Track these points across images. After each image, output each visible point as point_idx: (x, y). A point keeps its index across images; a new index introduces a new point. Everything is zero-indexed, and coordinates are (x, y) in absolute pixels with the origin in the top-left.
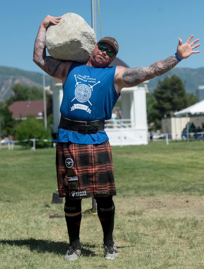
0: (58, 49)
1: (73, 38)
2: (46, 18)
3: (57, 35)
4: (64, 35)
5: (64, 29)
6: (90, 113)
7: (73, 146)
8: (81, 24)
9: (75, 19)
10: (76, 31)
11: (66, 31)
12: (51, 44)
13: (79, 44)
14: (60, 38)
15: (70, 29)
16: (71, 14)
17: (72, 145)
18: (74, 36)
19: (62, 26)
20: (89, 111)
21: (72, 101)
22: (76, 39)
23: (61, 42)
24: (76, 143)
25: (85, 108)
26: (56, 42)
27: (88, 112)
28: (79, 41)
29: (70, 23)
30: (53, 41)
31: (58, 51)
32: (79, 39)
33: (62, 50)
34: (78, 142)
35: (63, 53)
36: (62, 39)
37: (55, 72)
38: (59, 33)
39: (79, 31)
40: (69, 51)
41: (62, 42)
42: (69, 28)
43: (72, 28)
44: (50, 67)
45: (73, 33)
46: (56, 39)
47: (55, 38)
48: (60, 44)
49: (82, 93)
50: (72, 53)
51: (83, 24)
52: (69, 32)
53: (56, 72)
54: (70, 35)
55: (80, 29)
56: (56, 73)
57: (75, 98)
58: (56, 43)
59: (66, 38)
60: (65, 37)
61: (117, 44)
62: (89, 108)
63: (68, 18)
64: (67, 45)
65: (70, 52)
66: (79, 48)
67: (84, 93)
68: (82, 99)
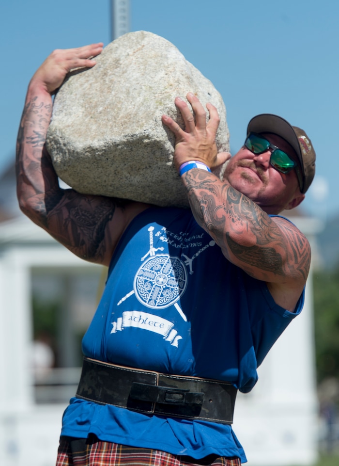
0: (87, 165)
1: (138, 132)
2: (51, 62)
3: (86, 116)
4: (110, 117)
5: (113, 93)
6: (176, 344)
7: (104, 451)
8: (172, 82)
9: (156, 56)
10: (153, 104)
11: (120, 102)
12: (65, 145)
13: (158, 154)
14: (94, 127)
15: (133, 98)
16: (143, 37)
17: (101, 447)
18: (142, 126)
19: (107, 79)
20: (174, 338)
21: (120, 302)
22: (148, 137)
23: (97, 143)
24: (115, 444)
25: (161, 327)
26: (82, 140)
27: (169, 339)
28: (159, 142)
29: (134, 74)
30: (72, 137)
31: (87, 170)
32: (160, 135)
33: (100, 169)
34: (122, 441)
35: (105, 178)
36: (103, 134)
37: (97, 246)
38: (96, 106)
39: (160, 108)
40: (125, 173)
41: (102, 143)
42: (128, 93)
43: (139, 94)
44: (79, 231)
45: (140, 114)
46: (83, 128)
47: (81, 124)
48: (92, 150)
49: (161, 280)
50: (136, 179)
51: (178, 81)
52: (129, 107)
53: (100, 245)
54: (130, 118)
55: (165, 99)
56: (98, 250)
57: (131, 293)
58: (79, 144)
59: (116, 129)
60: (112, 126)
61: (310, 144)
62: (173, 328)
63: (131, 53)
64: (117, 153)
65: (128, 175)
66: (160, 164)
67: (165, 281)
68: (154, 298)
